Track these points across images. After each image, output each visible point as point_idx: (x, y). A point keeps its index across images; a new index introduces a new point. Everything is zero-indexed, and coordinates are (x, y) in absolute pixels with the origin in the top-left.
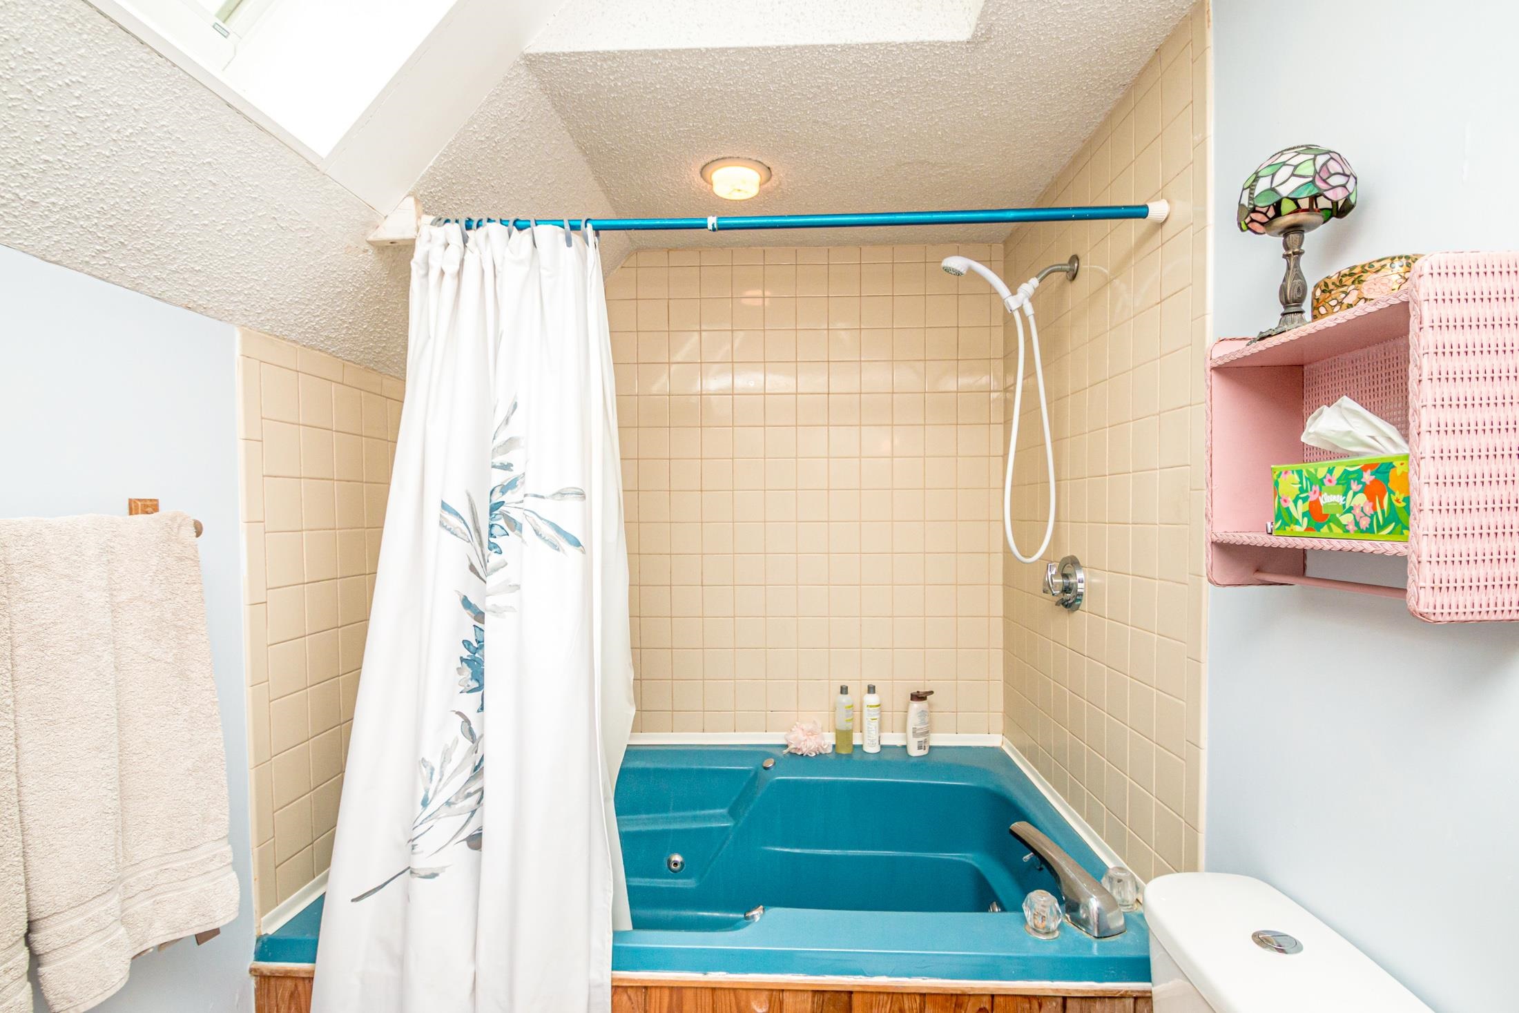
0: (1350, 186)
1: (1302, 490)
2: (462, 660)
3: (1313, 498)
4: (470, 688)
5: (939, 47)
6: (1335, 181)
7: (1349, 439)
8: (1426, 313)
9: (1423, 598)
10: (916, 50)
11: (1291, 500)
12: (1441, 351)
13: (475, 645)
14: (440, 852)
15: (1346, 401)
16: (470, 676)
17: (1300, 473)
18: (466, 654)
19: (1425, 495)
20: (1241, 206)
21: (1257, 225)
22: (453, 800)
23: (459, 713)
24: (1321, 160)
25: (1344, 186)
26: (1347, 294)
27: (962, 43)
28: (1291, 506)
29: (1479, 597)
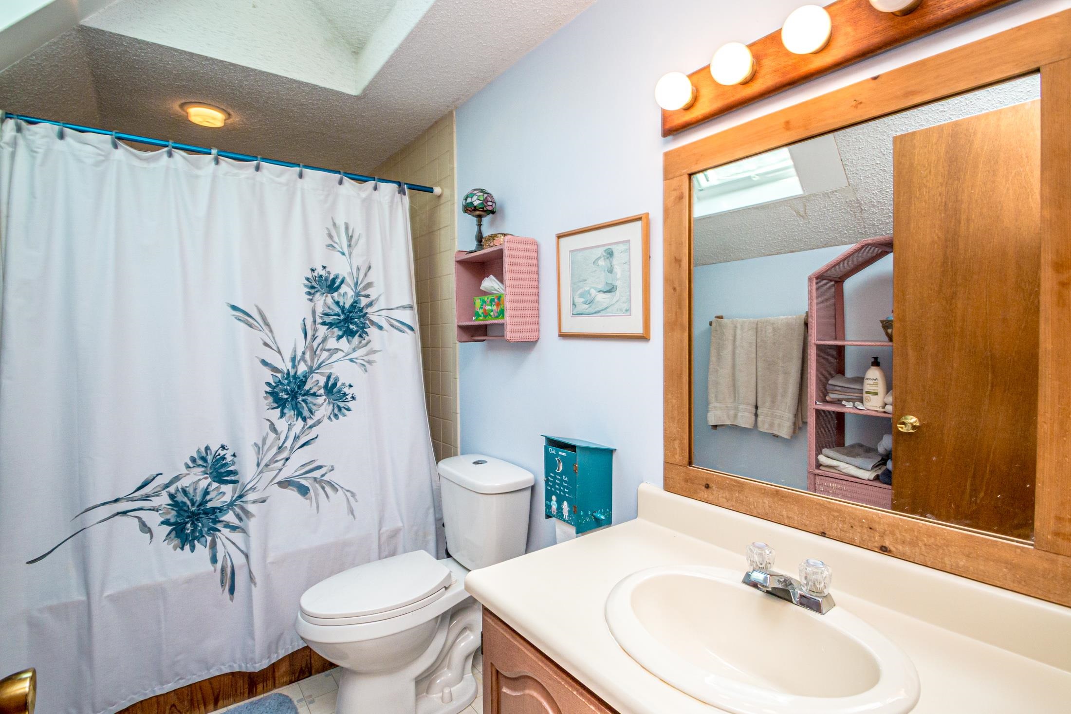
0: (494, 206)
1: (481, 305)
2: (267, 392)
3: (484, 308)
4: (272, 407)
5: (341, 94)
6: (490, 203)
7: (493, 289)
8: (506, 253)
9: (508, 335)
10: (329, 92)
11: (479, 308)
12: (511, 264)
13: (274, 384)
14: (266, 489)
15: (491, 276)
16: (272, 401)
17: (481, 299)
18: (269, 389)
19: (508, 305)
20: (463, 205)
21: (468, 211)
22: (268, 463)
23: (268, 420)
24: (486, 195)
25: (492, 205)
26: (491, 242)
27: (352, 95)
28: (479, 310)
29: (521, 335)
